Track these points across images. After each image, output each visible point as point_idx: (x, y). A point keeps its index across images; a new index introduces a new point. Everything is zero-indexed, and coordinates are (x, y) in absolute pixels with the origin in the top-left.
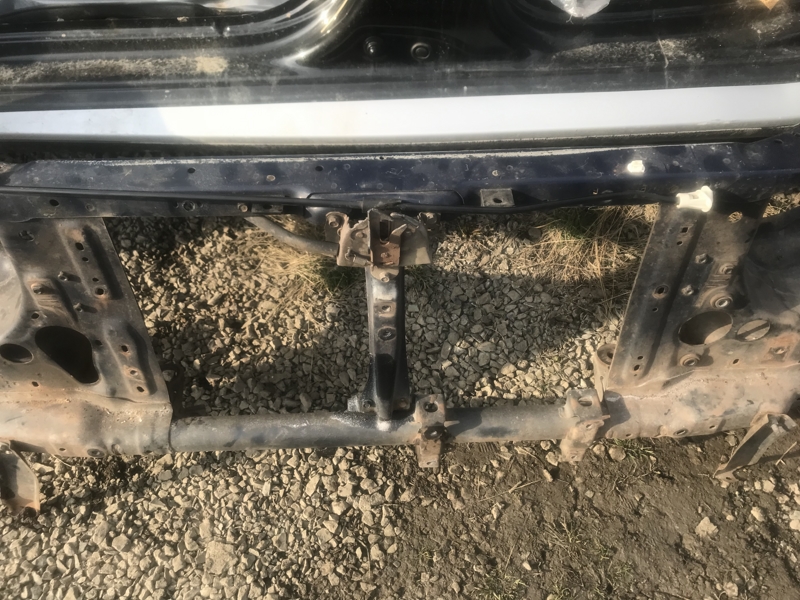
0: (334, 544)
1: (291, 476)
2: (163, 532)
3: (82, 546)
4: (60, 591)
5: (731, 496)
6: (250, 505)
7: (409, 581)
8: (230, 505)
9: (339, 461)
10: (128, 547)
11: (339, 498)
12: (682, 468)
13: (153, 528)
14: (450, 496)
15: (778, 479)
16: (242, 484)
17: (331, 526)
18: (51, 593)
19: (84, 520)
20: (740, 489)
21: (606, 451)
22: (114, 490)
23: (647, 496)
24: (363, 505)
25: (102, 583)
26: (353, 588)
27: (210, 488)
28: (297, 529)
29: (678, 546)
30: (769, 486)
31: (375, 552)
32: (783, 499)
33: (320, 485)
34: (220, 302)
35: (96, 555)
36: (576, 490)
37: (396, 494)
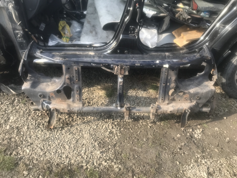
0: (108, 136)
1: (100, 125)
2: (76, 133)
3: (61, 134)
4: (57, 140)
5: (184, 132)
6: (92, 129)
7: (123, 142)
8: (88, 129)
9: (109, 124)
10: (70, 134)
11: (109, 129)
12: (175, 127)
13: (74, 132)
14: (130, 130)
15: (193, 130)
16: (91, 126)
17: (108, 133)
18: (55, 141)
19: (61, 130)
20: (186, 131)
21: (160, 124)
22: (66, 127)
23: (168, 131)
24: (114, 130)
25: (65, 140)
26: (112, 142)
27: (85, 127)
28: (101, 134)
29: (174, 138)
30: (191, 130)
31: (116, 137)
32: (193, 132)
33: (106, 127)
34: (86, 99)
35: (63, 135)
36: (154, 130)
37: (120, 129)
